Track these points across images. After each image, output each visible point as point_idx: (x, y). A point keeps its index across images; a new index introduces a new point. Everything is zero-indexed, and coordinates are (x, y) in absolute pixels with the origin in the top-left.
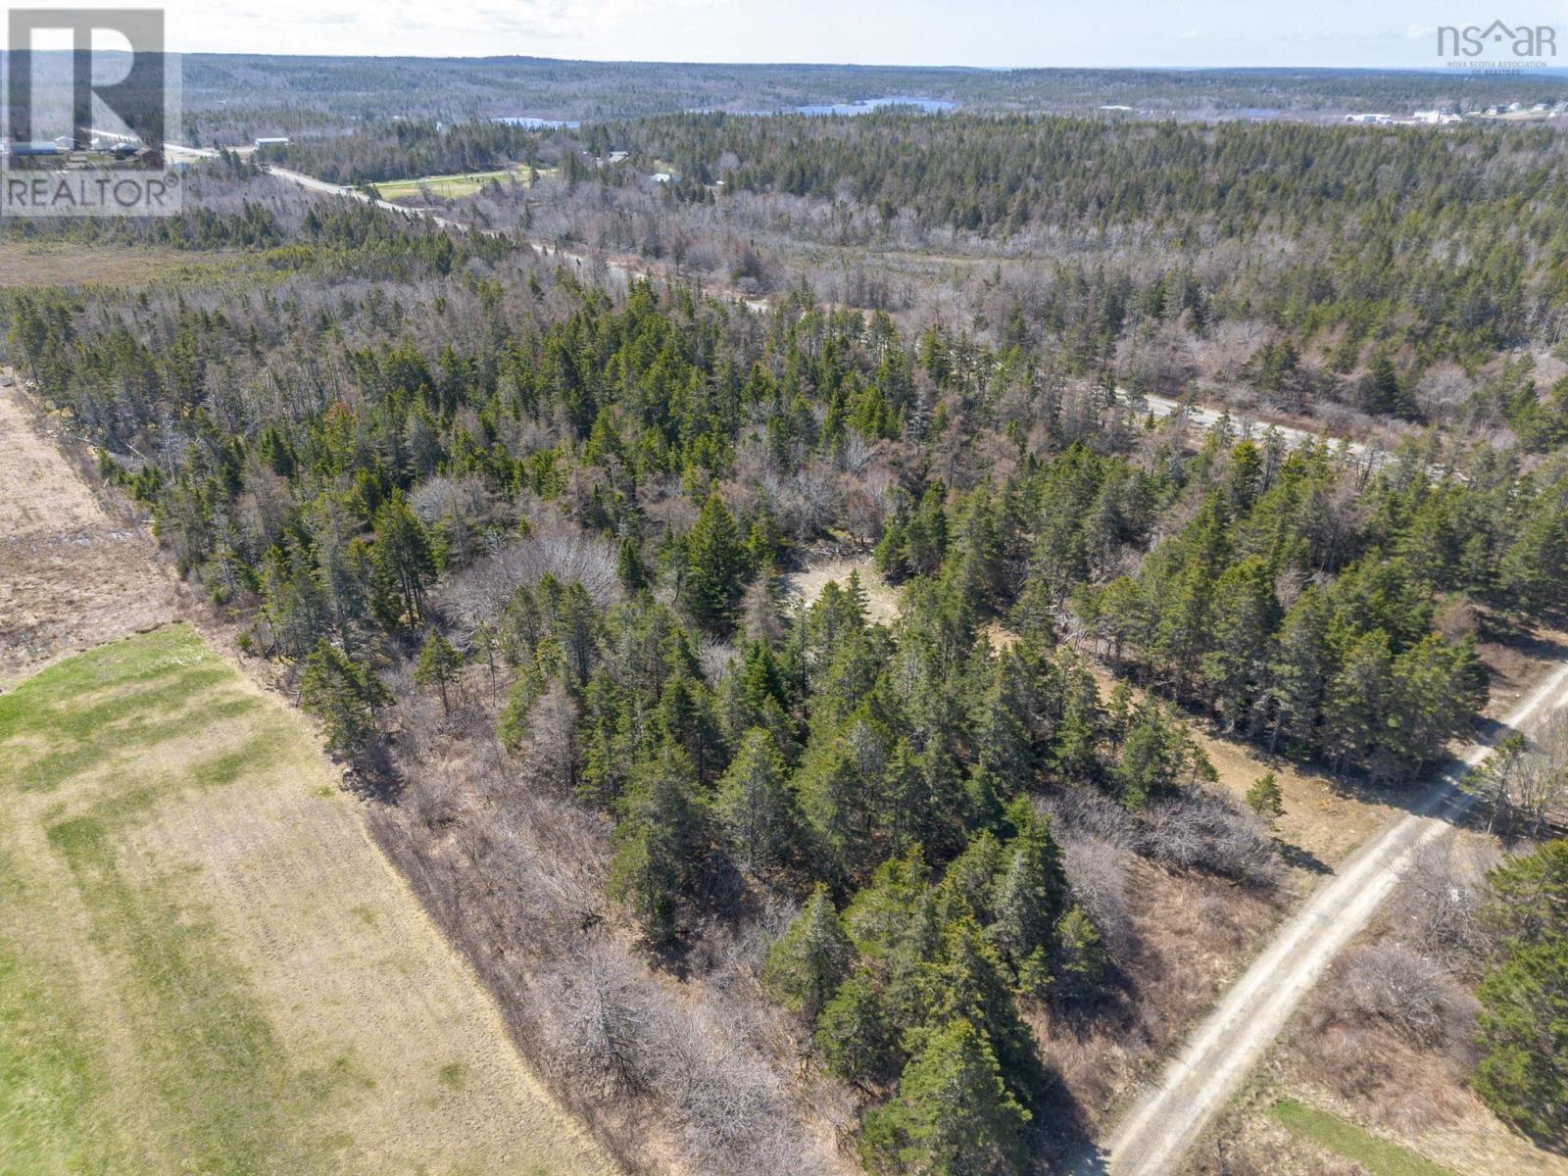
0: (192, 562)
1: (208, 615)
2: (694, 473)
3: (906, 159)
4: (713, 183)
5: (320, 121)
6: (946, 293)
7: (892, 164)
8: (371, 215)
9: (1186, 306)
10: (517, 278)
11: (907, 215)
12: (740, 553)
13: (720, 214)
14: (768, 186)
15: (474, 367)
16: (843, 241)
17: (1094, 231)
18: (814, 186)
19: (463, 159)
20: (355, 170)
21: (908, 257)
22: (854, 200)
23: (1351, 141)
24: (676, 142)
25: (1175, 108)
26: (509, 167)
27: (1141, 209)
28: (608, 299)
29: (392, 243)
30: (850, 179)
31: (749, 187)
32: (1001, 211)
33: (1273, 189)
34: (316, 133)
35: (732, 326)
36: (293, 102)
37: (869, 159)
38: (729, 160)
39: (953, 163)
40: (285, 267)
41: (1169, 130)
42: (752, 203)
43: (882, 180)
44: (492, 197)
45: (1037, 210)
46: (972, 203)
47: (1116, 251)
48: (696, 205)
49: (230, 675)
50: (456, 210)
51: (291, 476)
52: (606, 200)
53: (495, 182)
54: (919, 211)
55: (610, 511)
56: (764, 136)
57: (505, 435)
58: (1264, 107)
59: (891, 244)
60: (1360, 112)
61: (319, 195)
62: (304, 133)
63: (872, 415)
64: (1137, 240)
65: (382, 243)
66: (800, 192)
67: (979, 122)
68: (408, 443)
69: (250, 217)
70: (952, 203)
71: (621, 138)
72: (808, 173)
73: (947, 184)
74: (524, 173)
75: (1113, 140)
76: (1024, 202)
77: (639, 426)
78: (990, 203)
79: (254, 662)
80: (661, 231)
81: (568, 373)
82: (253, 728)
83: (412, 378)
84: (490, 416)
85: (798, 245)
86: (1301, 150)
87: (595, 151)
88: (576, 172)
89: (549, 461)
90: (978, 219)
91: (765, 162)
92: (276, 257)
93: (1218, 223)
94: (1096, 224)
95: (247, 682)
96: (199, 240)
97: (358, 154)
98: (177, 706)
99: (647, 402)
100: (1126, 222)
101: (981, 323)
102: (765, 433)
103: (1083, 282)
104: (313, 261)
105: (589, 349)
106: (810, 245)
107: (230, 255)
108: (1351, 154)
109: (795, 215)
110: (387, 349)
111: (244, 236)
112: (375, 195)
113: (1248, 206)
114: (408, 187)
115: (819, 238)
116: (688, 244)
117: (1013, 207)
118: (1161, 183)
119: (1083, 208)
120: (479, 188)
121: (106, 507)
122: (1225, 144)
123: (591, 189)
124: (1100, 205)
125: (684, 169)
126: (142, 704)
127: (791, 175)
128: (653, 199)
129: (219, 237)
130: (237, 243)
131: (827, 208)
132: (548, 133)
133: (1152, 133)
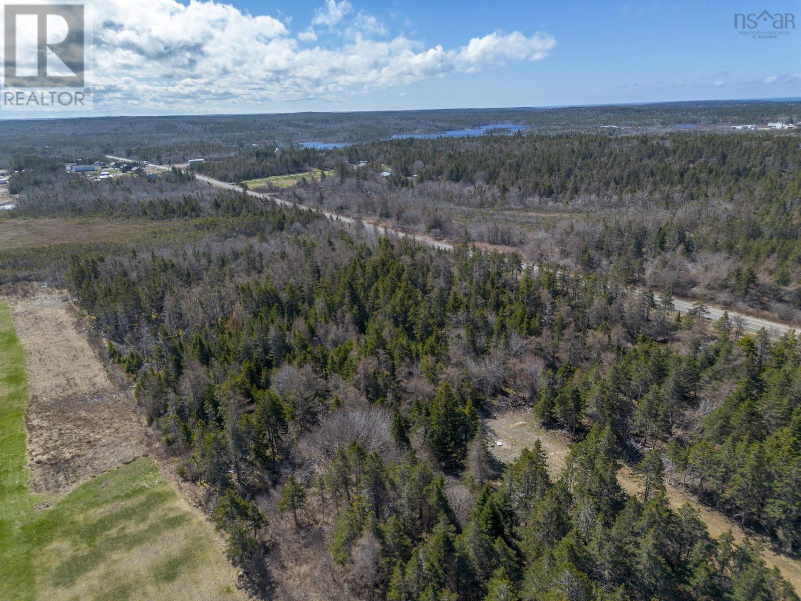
0: (155, 415)
1: (162, 450)
2: (427, 360)
3: (510, 161)
4: (411, 176)
5: (219, 149)
6: (541, 234)
7: (503, 164)
8: (244, 199)
9: (680, 243)
10: (319, 234)
11: (514, 191)
12: (460, 416)
13: (417, 193)
14: (440, 177)
15: (302, 291)
16: (481, 205)
17: (615, 197)
18: (464, 178)
19: (288, 167)
20: (236, 175)
21: (516, 213)
22: (485, 183)
23: (746, 144)
24: (392, 155)
25: (640, 125)
26: (310, 170)
27: (639, 186)
28: (368, 249)
29: (255, 214)
30: (483, 173)
31: (431, 179)
32: (563, 187)
33: (710, 172)
34: (217, 155)
35: (435, 263)
36: (205, 140)
37: (491, 162)
38: (419, 164)
39: (535, 163)
40: (202, 229)
41: (644, 140)
42: (432, 186)
43: (499, 173)
44: (303, 187)
45: (583, 187)
46: (548, 184)
47: (629, 207)
48: (404, 189)
49: (172, 495)
50: (285, 193)
51: (208, 364)
52: (359, 187)
53: (304, 179)
54: (520, 188)
55: (381, 383)
56: (435, 151)
57: (320, 332)
58: (686, 123)
59: (507, 207)
60: (739, 124)
61: (220, 189)
62: (211, 156)
63: (522, 321)
64: (640, 202)
65: (250, 215)
66: (457, 180)
67: (543, 138)
68: (270, 342)
69: (186, 202)
70: (537, 184)
71: (364, 154)
72: (460, 170)
73: (533, 174)
74: (317, 173)
75: (614, 146)
76: (575, 182)
77: (391, 327)
78: (557, 183)
79: (186, 485)
80: (389, 204)
81: (351, 294)
82: (186, 537)
83: (270, 300)
84: (312, 321)
85: (459, 208)
86: (720, 150)
87: (351, 161)
88: (344, 173)
89: (347, 352)
90: (552, 192)
91: (437, 165)
92: (198, 224)
93: (683, 192)
94: (616, 194)
95: (182, 501)
96: (161, 215)
97: (238, 167)
98: (144, 519)
99: (396, 312)
100: (633, 192)
101: (565, 254)
102: (463, 332)
103: (620, 230)
104: (216, 225)
105: (361, 280)
106: (464, 208)
107: (177, 222)
108: (747, 151)
109: (456, 192)
110: (257, 284)
111: (183, 212)
112: (246, 188)
113: (698, 182)
114: (261, 182)
115: (469, 205)
116: (403, 211)
117: (570, 185)
118: (648, 170)
119: (607, 184)
120: (296, 182)
121: (111, 378)
122: (678, 148)
123: (351, 181)
124: (617, 183)
125: (396, 169)
126: (125, 517)
127: (452, 172)
128: (383, 186)
129: (171, 213)
130: (179, 216)
131: (471, 188)
132: (328, 153)
133: (635, 142)
